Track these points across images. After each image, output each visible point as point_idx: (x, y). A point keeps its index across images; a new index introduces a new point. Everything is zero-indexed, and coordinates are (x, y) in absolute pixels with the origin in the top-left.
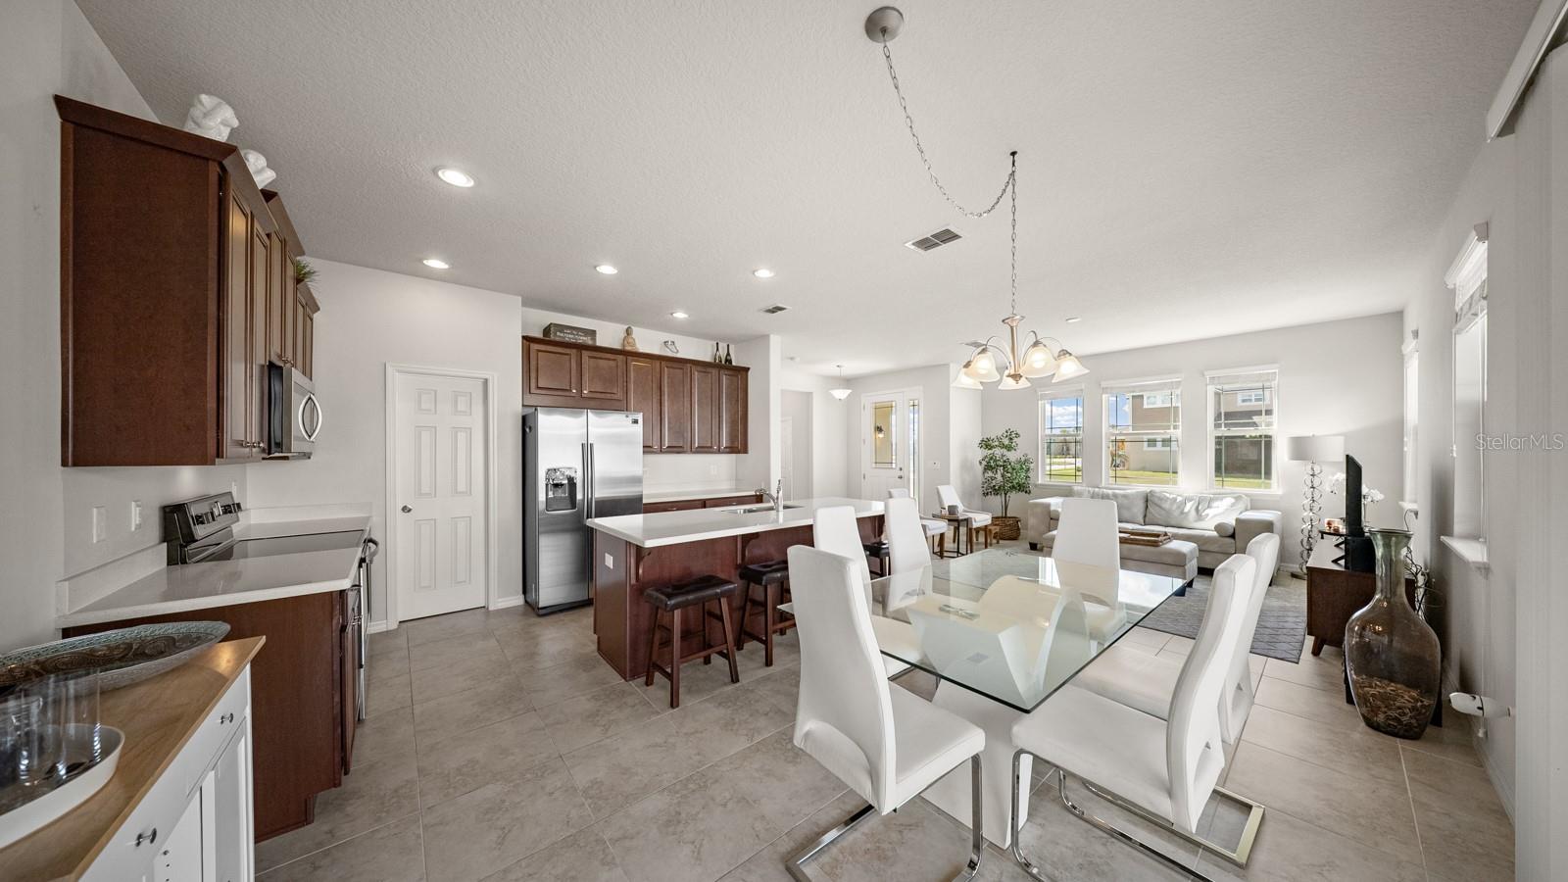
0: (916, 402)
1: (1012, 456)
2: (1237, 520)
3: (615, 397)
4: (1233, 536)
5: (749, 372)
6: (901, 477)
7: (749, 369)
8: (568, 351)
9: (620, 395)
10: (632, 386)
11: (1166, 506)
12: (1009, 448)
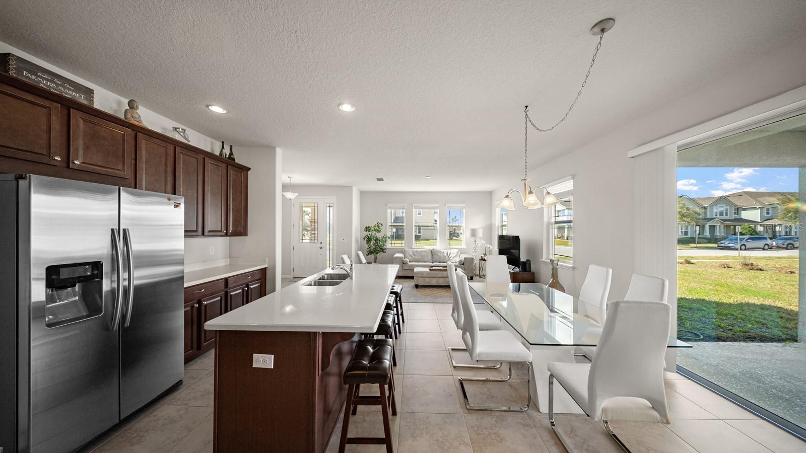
0: (332, 205)
1: (379, 235)
2: (465, 258)
3: (121, 174)
4: (463, 264)
5: (249, 172)
6: (321, 248)
7: (250, 169)
8: (47, 103)
9: (128, 173)
10: (142, 166)
11: (439, 254)
12: (379, 231)
